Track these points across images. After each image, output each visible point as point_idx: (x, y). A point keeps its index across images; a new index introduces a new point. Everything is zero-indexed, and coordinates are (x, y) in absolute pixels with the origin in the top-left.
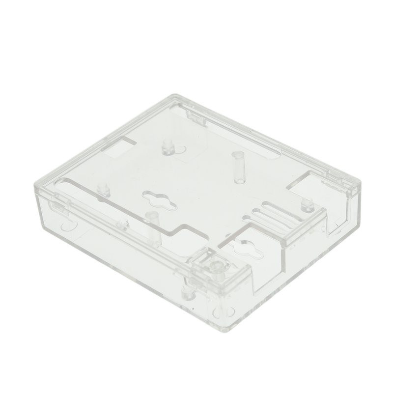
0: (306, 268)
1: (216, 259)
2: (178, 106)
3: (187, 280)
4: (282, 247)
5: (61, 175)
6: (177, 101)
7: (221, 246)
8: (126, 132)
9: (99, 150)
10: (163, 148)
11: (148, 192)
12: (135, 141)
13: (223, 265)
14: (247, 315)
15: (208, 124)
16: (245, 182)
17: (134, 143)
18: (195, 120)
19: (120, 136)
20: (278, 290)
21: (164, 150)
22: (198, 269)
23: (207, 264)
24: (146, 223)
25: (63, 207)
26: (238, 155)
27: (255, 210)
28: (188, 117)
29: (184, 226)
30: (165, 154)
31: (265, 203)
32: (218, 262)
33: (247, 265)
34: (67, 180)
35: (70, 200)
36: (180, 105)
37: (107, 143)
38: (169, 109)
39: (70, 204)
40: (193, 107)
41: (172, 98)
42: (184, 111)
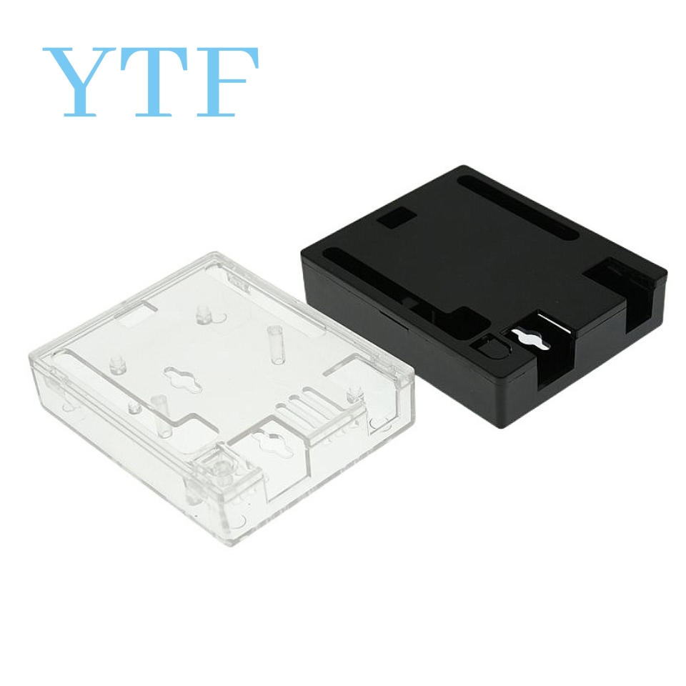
0: (343, 470)
1: (224, 458)
2: (217, 266)
3: (187, 482)
4: (306, 447)
5: (62, 346)
6: (217, 260)
7: (231, 442)
8: (148, 297)
9: (112, 317)
10: (197, 316)
11: (172, 369)
12: (157, 307)
13: (230, 465)
14: (263, 524)
15: (250, 289)
16: (284, 362)
17: (155, 310)
18: (236, 283)
19: (140, 301)
20: (307, 494)
21: (199, 318)
22: (201, 470)
23: (211, 464)
24: (151, 410)
25: (59, 384)
26: (275, 331)
27: (292, 397)
28: (229, 280)
29: (194, 416)
30: (200, 322)
31: (306, 389)
32: (223, 462)
33: (258, 468)
34: (69, 352)
35: (67, 377)
36: (219, 266)
37: (127, 308)
38: (203, 270)
39: (67, 381)
40: (234, 268)
41: (212, 256)
42: (224, 273)
